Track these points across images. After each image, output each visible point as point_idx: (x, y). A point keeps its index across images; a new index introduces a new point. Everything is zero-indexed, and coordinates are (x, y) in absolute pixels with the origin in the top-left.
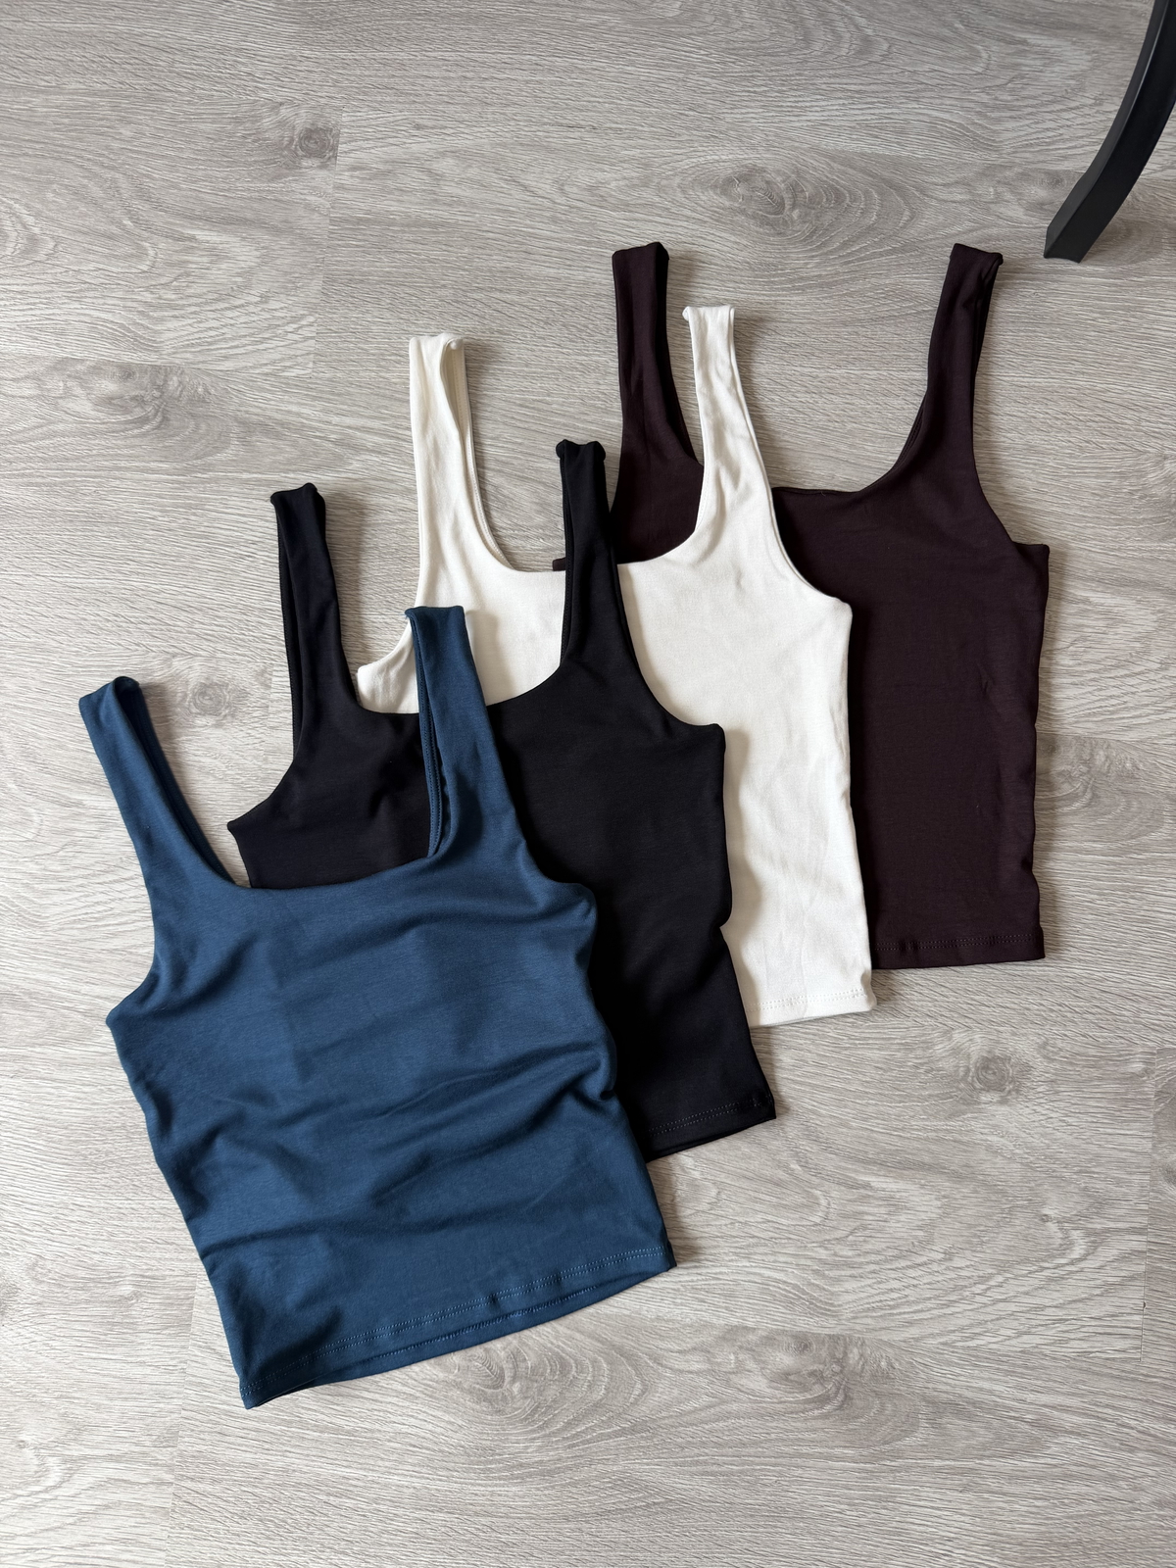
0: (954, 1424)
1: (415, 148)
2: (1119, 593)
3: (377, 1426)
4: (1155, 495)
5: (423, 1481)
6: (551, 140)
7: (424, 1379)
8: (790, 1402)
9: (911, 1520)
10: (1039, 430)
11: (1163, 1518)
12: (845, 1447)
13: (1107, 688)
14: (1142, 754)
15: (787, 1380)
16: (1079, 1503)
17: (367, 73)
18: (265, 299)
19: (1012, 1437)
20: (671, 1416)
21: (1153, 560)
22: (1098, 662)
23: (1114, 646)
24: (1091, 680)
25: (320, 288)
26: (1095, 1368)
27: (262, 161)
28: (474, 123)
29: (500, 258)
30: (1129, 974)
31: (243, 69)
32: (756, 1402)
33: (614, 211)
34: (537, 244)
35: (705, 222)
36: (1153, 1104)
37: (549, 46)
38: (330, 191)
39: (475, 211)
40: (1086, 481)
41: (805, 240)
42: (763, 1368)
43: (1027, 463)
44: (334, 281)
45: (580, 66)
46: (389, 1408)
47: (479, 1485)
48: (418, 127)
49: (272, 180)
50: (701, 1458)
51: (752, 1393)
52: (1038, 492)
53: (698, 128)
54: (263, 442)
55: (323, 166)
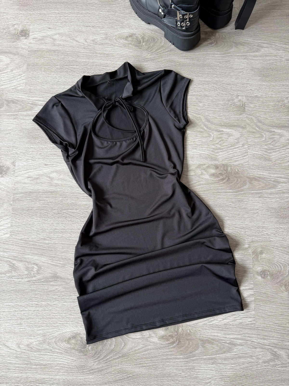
0: (208, 346)
1: (49, 33)
2: (230, 129)
3: (52, 363)
4: (237, 105)
5: (66, 377)
6: (83, 30)
7: (65, 348)
8: (165, 344)
9: (199, 374)
10: (207, 91)
11: (265, 366)
12: (180, 355)
13: (229, 152)
14: (239, 167)
15: (163, 338)
16: (243, 364)
17: (36, 16)
18: (12, 70)
19: (224, 348)
20: (133, 351)
21: (238, 120)
22: (226, 146)
23: (230, 142)
24: (225, 150)
25: (26, 67)
26: (244, 327)
27: (11, 38)
28: (63, 27)
29: (71, 58)
30: (242, 222)
31: (5, 17)
32: (155, 345)
33: (99, 45)
34: (80, 54)
35: (122, 47)
36: (252, 255)
37: (81, 8)
38: (28, 44)
39: (65, 47)
40: (220, 102)
41: (146, 50)
42: (156, 336)
43: (205, 99)
44: (30, 65)
45: (89, 12)
46: (55, 357)
47: (81, 376)
48: (49, 28)
49: (13, 42)
50: (142, 362)
51: (154, 343)
52: (208, 106)
53: (119, 25)
54: (12, 105)
55: (26, 39)
